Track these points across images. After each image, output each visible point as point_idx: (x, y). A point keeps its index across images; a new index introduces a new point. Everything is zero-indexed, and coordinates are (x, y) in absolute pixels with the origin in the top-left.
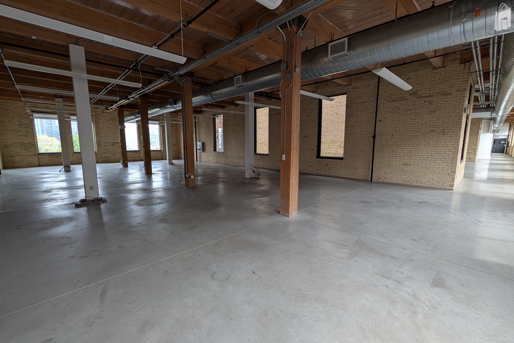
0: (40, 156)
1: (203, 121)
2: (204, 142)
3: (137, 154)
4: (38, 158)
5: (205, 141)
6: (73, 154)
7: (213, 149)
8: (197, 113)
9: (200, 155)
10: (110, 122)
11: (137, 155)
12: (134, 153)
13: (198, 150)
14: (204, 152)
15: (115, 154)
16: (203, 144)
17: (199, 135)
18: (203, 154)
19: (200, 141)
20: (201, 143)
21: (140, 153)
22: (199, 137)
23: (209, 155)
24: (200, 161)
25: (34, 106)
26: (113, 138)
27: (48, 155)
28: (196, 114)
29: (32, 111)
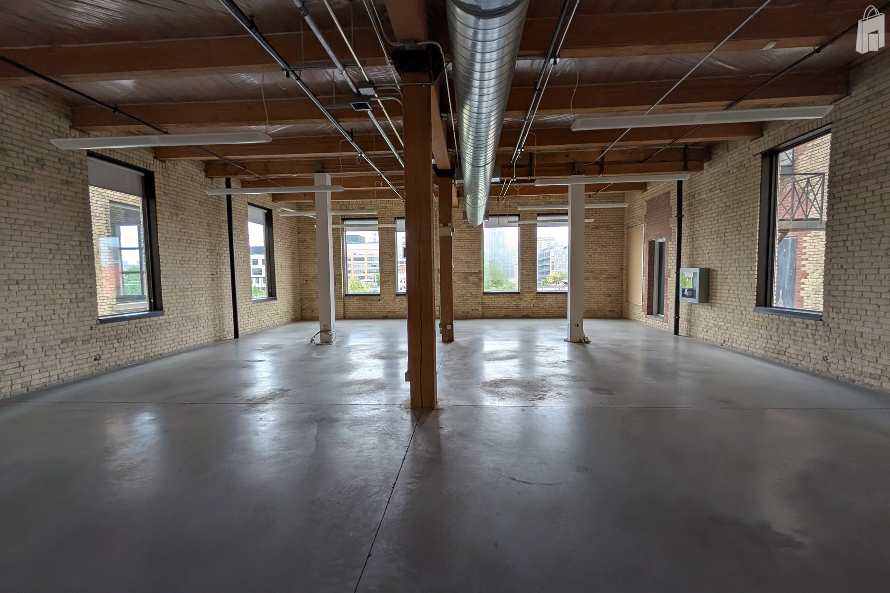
0: (347, 300)
1: (711, 190)
2: (712, 267)
3: (515, 301)
4: (344, 304)
5: (714, 265)
6: (395, 298)
7: (752, 296)
8: (689, 163)
9: (690, 313)
10: (461, 227)
11: (515, 303)
12: (508, 297)
13: (684, 296)
14: (707, 306)
15: (468, 299)
16: (707, 277)
17: (692, 241)
18: (704, 313)
19: (692, 266)
20: (697, 270)
21: (521, 299)
22: (693, 249)
23: (730, 317)
24: (690, 336)
25: (345, 208)
26: (466, 262)
27: (358, 298)
28: (686, 168)
29: (343, 217)
